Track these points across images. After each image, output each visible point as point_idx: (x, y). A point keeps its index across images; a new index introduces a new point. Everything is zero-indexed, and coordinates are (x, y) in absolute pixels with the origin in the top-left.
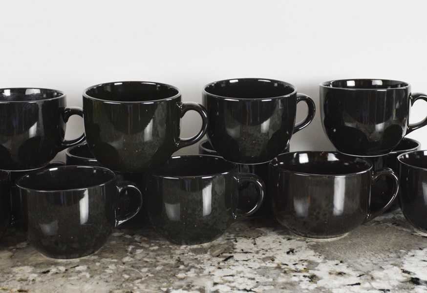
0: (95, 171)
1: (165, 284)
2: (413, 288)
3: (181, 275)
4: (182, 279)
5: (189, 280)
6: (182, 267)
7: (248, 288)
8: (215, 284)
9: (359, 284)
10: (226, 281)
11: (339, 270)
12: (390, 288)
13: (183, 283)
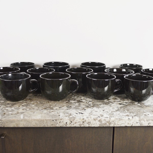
0: (49, 70)
1: (68, 99)
2: (134, 103)
3: (72, 97)
4: (73, 98)
5: (75, 98)
6: (73, 95)
7: (90, 101)
8: (82, 100)
9: (120, 101)
10: (85, 99)
11: (115, 98)
12: (128, 102)
13: (73, 99)
